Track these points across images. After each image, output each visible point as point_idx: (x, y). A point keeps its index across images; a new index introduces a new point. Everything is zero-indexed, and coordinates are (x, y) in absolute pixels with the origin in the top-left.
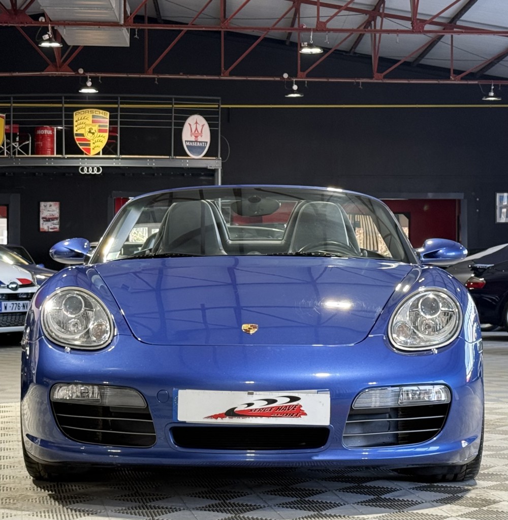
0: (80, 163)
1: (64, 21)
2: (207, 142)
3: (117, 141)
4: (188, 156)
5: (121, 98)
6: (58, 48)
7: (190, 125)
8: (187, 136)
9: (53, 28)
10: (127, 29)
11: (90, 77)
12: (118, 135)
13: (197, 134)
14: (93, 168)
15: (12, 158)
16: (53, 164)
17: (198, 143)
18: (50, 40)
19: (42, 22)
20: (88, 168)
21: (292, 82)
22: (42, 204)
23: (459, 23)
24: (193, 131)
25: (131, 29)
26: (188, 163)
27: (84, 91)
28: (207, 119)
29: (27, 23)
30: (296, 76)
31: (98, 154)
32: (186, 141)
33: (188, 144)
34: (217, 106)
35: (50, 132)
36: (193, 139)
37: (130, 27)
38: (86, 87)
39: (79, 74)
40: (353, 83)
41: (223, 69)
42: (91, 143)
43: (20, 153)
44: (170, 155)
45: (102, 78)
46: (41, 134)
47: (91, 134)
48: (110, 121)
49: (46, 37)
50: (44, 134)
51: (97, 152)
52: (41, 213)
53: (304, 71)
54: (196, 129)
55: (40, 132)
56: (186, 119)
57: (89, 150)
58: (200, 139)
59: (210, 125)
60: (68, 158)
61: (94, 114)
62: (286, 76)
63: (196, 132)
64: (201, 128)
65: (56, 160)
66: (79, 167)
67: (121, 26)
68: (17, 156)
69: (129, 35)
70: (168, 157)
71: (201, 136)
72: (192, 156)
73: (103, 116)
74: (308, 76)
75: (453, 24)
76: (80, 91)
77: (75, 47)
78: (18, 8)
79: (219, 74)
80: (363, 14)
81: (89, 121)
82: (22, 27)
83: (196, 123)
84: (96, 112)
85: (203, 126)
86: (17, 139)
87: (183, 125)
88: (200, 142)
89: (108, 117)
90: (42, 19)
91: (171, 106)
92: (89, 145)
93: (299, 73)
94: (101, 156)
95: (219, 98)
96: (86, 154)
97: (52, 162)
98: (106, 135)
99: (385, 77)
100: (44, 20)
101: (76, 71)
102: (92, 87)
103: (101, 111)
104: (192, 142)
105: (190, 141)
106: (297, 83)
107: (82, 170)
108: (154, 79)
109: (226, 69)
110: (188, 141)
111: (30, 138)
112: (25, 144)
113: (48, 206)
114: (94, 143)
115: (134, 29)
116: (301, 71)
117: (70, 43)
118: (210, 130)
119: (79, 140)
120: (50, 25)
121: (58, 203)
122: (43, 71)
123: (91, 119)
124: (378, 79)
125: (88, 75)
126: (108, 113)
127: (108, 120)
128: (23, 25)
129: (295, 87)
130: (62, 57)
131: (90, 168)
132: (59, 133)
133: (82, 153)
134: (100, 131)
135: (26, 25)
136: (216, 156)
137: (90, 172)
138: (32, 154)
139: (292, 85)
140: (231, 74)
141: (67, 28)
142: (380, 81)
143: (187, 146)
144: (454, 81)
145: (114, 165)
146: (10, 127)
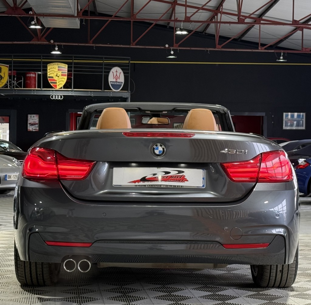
0: (51, 93)
1: (43, 14)
2: (122, 82)
3: (72, 81)
4: (112, 90)
5: (75, 57)
6: (39, 29)
7: (113, 72)
8: (111, 79)
9: (37, 18)
10: (79, 19)
11: (57, 45)
12: (72, 78)
13: (117, 77)
14: (58, 96)
15: (12, 90)
16: (35, 94)
17: (117, 83)
18: (35, 25)
19: (31, 14)
20: (55, 96)
21: (171, 49)
22: (29, 116)
23: (264, 18)
24: (115, 76)
25: (80, 19)
26: (111, 94)
27: (54, 53)
28: (122, 69)
29: (22, 15)
30: (173, 46)
31: (61, 88)
32: (110, 82)
33: (112, 83)
34: (128, 62)
35: (34, 75)
36: (114, 80)
37: (80, 18)
38: (55, 50)
39: (51, 43)
40: (204, 50)
41: (132, 41)
42: (57, 82)
43: (17, 87)
44: (101, 89)
45: (64, 45)
46: (29, 76)
47: (57, 77)
48: (68, 70)
49: (33, 23)
50: (31, 76)
51: (60, 87)
52: (28, 121)
53: (177, 43)
54: (116, 75)
55: (28, 75)
56: (111, 69)
57: (56, 86)
58: (118, 81)
59: (124, 73)
60: (44, 90)
61: (59, 66)
62: (167, 46)
63: (116, 77)
64: (119, 74)
65: (37, 91)
66: (50, 95)
67: (75, 17)
68: (15, 89)
69: (79, 22)
70: (100, 90)
71: (119, 79)
72: (114, 90)
73: (64, 67)
74: (179, 46)
75: (260, 18)
76: (51, 53)
77: (49, 28)
78: (17, 6)
79: (130, 45)
80: (211, 11)
81: (56, 70)
82: (19, 17)
83: (117, 71)
84: (60, 65)
85: (120, 73)
86: (15, 79)
87: (109, 72)
88: (118, 82)
89: (67, 67)
90: (31, 12)
91: (102, 61)
92: (56, 83)
93: (175, 44)
94: (63, 89)
95: (130, 58)
96: (54, 88)
97: (35, 92)
98: (66, 78)
99: (222, 48)
100: (32, 13)
101: (49, 41)
102: (58, 50)
103: (63, 64)
104: (114, 82)
105: (113, 82)
106: (173, 50)
107: (52, 97)
108: (93, 46)
109: (134, 41)
110: (112, 82)
111: (23, 78)
112: (20, 82)
113: (32, 117)
114: (59, 82)
115: (83, 19)
116: (176, 43)
117: (46, 26)
118: (124, 76)
119: (50, 80)
120: (35, 16)
121: (37, 115)
122: (30, 41)
123: (57, 68)
124: (218, 48)
125: (56, 44)
126: (67, 65)
127: (67, 69)
128: (20, 16)
129: (172, 52)
130: (41, 33)
131: (57, 96)
132: (39, 75)
133: (52, 87)
134: (62, 75)
135: (22, 16)
136: (128, 90)
137: (57, 98)
138: (23, 88)
139: (171, 51)
140: (136, 45)
141: (45, 17)
142: (220, 50)
143: (111, 84)
144: (261, 50)
145: (70, 94)
146: (12, 72)
